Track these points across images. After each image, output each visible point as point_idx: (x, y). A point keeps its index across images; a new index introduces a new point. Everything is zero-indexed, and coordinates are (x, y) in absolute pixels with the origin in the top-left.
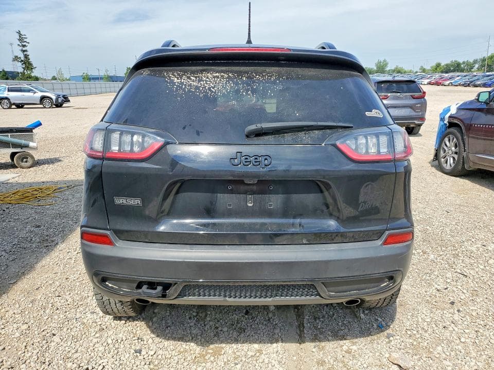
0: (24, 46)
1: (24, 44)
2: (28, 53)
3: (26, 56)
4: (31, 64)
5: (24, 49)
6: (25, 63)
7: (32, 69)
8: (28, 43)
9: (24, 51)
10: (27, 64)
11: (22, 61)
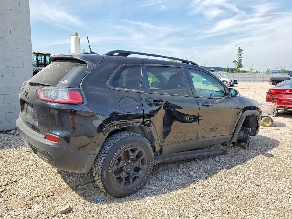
0: (241, 55)
1: (240, 54)
2: (241, 59)
3: (240, 60)
4: (242, 64)
5: (240, 56)
6: (239, 64)
7: (241, 67)
8: (243, 53)
9: (240, 58)
10: (240, 64)
11: (237, 63)
